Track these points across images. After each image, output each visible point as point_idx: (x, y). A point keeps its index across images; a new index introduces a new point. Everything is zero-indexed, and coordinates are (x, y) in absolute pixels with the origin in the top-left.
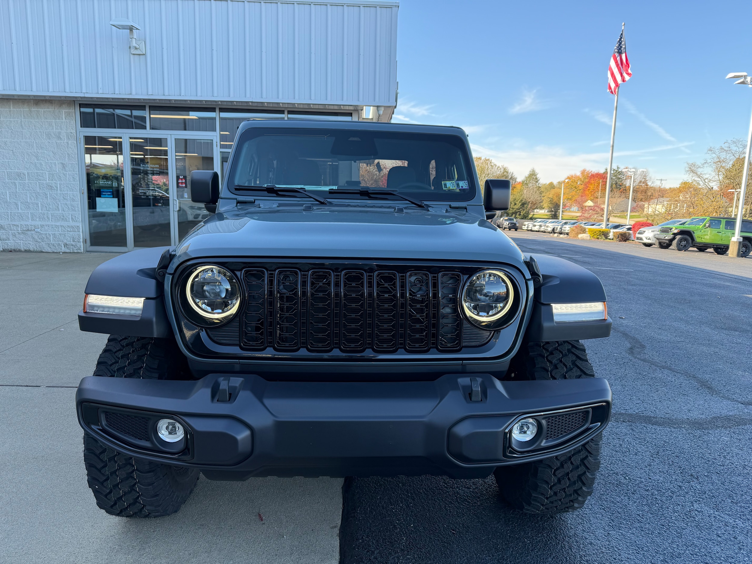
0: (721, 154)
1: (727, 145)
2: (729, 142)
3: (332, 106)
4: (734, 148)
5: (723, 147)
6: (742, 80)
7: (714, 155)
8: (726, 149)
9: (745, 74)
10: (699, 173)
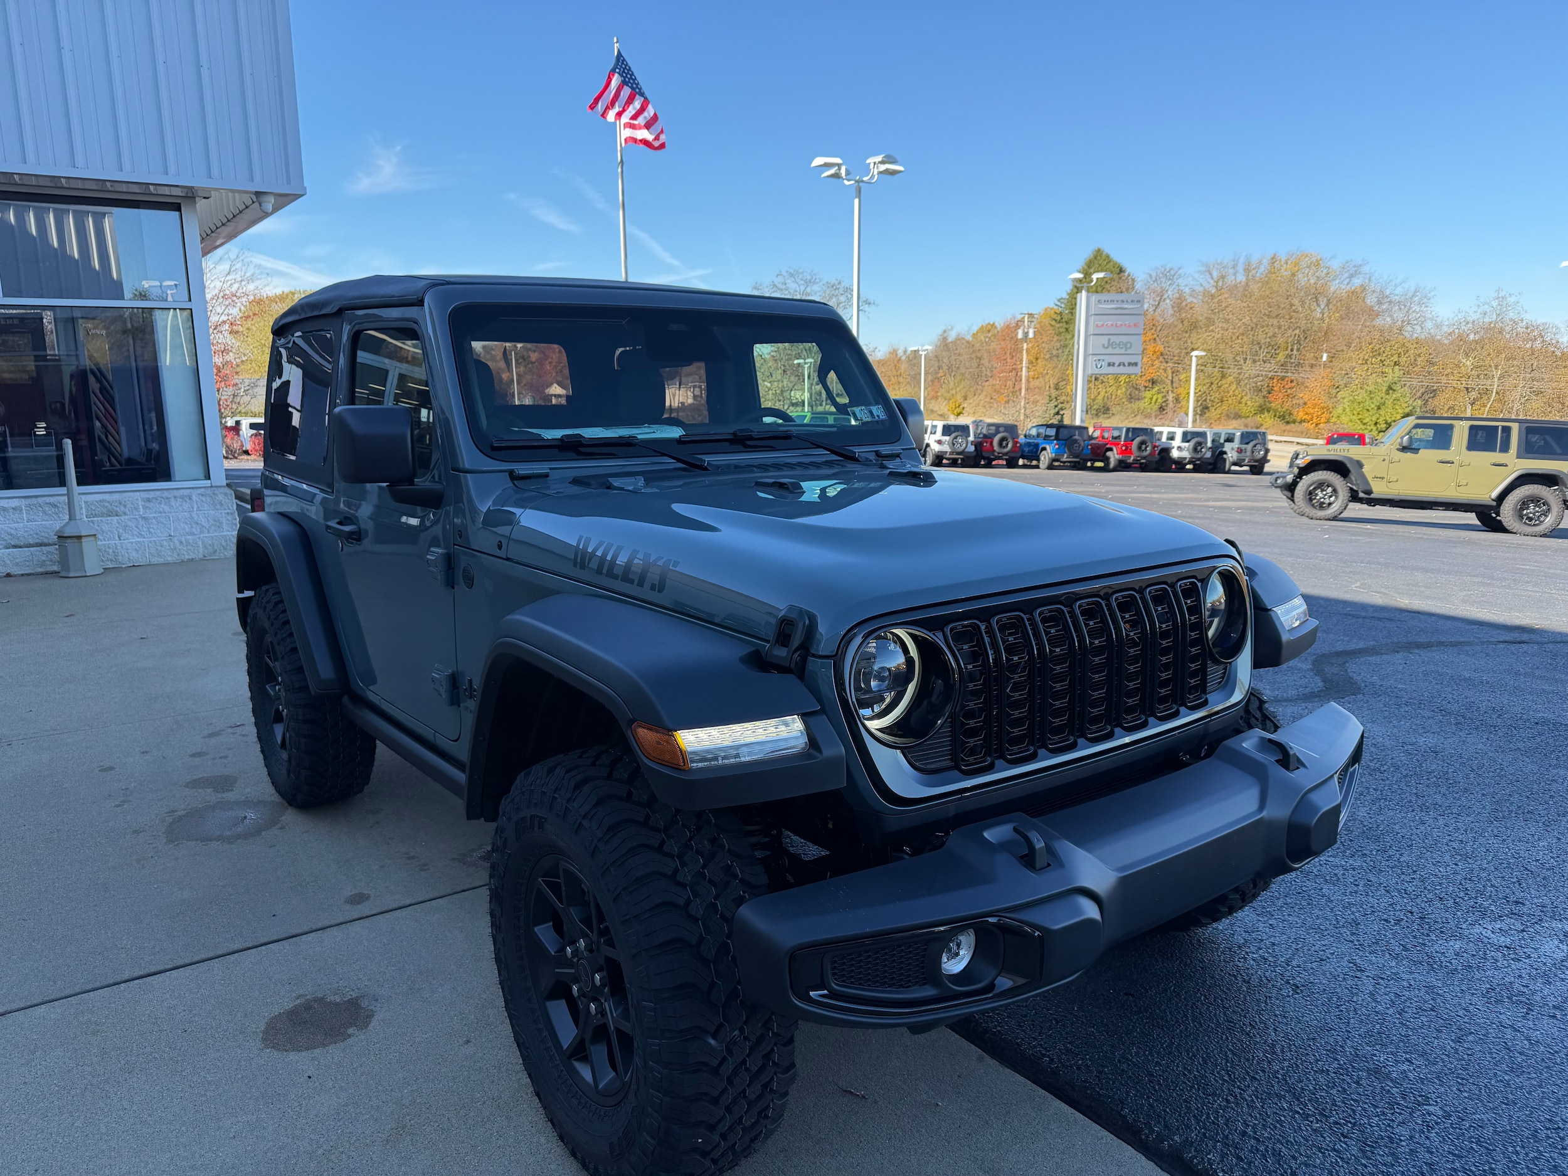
1: (780, 279)
2: (784, 273)
3: (166, 188)
5: (776, 283)
6: (832, 171)
8: (780, 286)
9: (838, 160)
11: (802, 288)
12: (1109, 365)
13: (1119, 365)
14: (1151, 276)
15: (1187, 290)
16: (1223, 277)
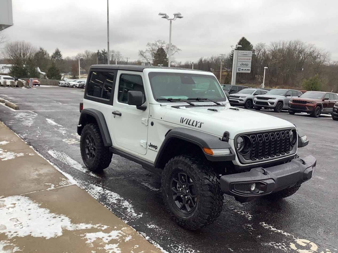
0: (153, 46)
4: (158, 44)
7: (150, 47)
10: (144, 56)
11: (161, 45)
12: (242, 70)
13: (245, 70)
14: (257, 45)
15: (267, 49)
16: (276, 47)
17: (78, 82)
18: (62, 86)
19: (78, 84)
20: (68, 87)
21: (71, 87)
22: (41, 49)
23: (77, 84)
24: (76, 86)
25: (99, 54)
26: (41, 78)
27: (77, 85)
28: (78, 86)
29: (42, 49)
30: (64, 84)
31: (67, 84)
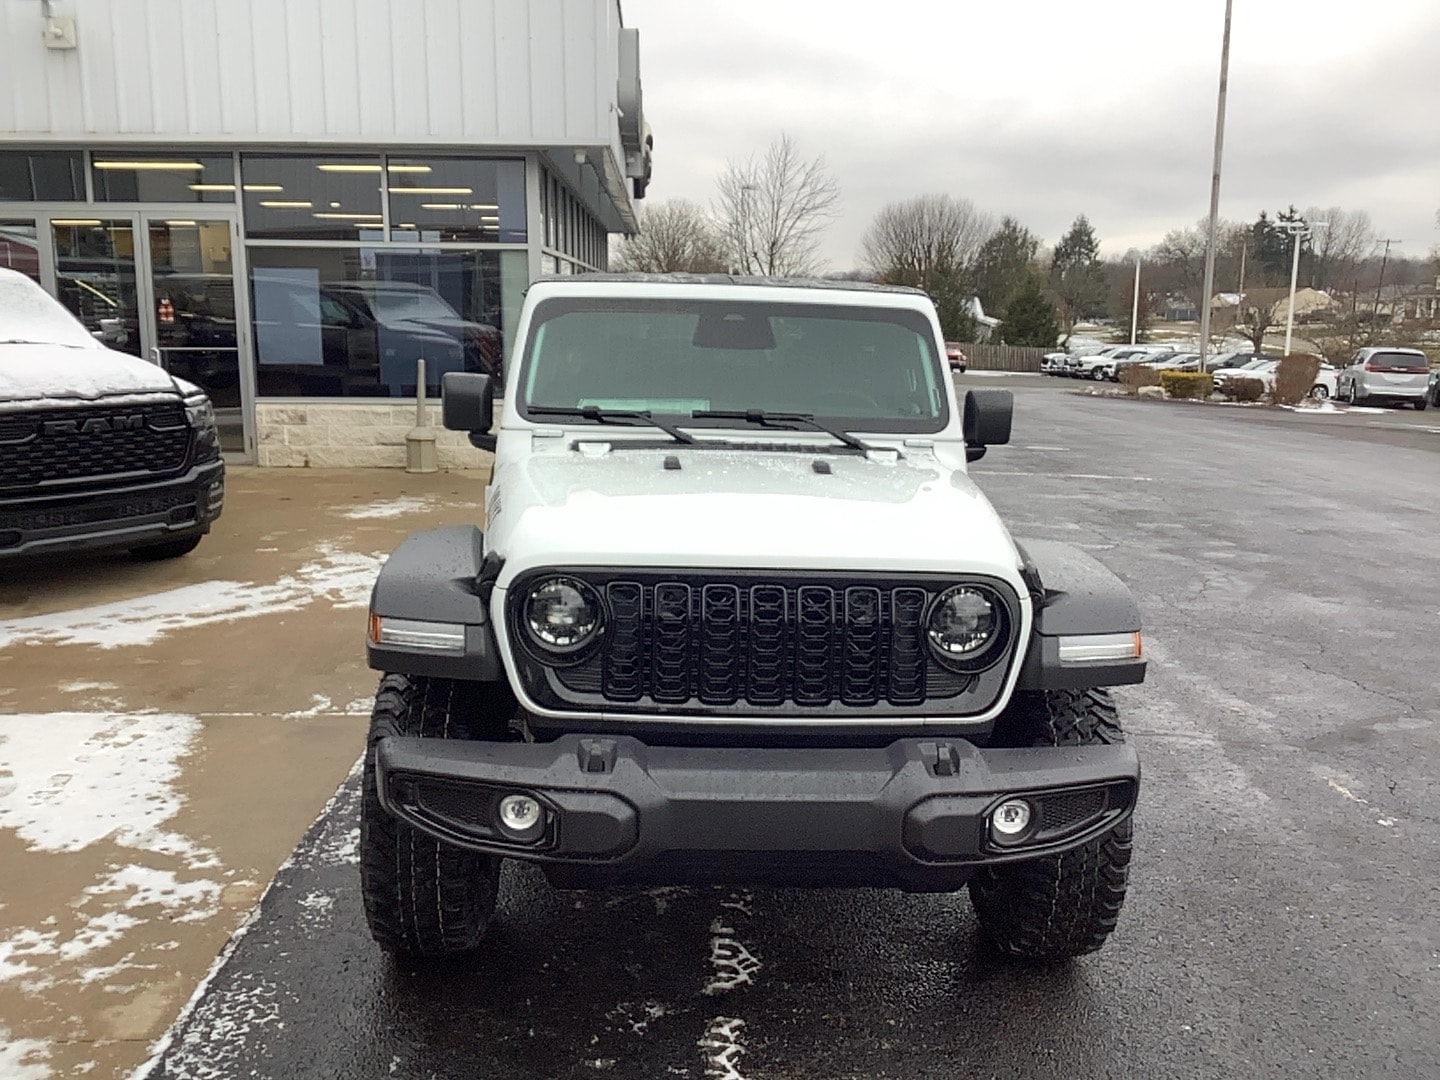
17: (1116, 357)
18: (1052, 374)
19: (1114, 363)
20: (1074, 376)
21: (1087, 378)
22: (1007, 224)
23: (1110, 363)
24: (1105, 374)
25: (1266, 230)
26: (979, 341)
27: (1109, 370)
28: (1111, 371)
29: (1012, 225)
30: (1061, 365)
31: (1071, 365)
